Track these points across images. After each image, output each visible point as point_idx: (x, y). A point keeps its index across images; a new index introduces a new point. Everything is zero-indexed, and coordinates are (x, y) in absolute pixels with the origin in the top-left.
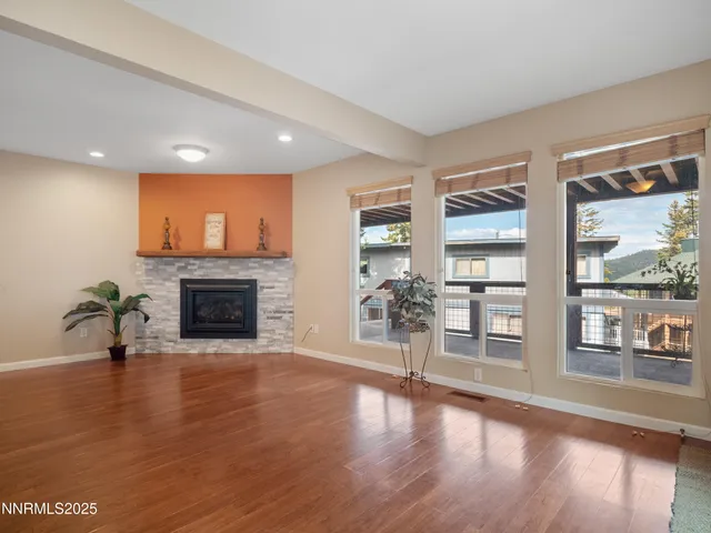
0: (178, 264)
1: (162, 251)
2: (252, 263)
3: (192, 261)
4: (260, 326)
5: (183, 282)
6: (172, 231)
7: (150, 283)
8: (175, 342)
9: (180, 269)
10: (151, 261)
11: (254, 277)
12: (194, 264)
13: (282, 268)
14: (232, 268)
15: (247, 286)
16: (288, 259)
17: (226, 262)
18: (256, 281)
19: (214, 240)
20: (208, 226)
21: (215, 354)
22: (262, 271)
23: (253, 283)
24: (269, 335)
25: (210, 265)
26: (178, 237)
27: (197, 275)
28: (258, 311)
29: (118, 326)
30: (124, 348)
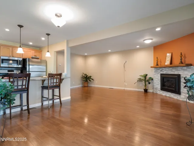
0: (160, 70)
1: (157, 66)
2: (179, 68)
3: (163, 68)
4: (181, 91)
5: (161, 74)
6: (159, 61)
7: (155, 74)
8: (160, 91)
9: (161, 71)
10: (155, 69)
11: (180, 73)
12: (163, 69)
13: (190, 70)
14: (173, 70)
15: (177, 76)
16: (192, 67)
17: (171, 68)
18: (180, 75)
19: (168, 63)
20: (167, 58)
21: (169, 97)
22: (182, 71)
23: (179, 76)
24: (185, 95)
25: (167, 69)
26: (161, 62)
27: (164, 72)
28: (181, 85)
29: (145, 84)
30: (147, 90)
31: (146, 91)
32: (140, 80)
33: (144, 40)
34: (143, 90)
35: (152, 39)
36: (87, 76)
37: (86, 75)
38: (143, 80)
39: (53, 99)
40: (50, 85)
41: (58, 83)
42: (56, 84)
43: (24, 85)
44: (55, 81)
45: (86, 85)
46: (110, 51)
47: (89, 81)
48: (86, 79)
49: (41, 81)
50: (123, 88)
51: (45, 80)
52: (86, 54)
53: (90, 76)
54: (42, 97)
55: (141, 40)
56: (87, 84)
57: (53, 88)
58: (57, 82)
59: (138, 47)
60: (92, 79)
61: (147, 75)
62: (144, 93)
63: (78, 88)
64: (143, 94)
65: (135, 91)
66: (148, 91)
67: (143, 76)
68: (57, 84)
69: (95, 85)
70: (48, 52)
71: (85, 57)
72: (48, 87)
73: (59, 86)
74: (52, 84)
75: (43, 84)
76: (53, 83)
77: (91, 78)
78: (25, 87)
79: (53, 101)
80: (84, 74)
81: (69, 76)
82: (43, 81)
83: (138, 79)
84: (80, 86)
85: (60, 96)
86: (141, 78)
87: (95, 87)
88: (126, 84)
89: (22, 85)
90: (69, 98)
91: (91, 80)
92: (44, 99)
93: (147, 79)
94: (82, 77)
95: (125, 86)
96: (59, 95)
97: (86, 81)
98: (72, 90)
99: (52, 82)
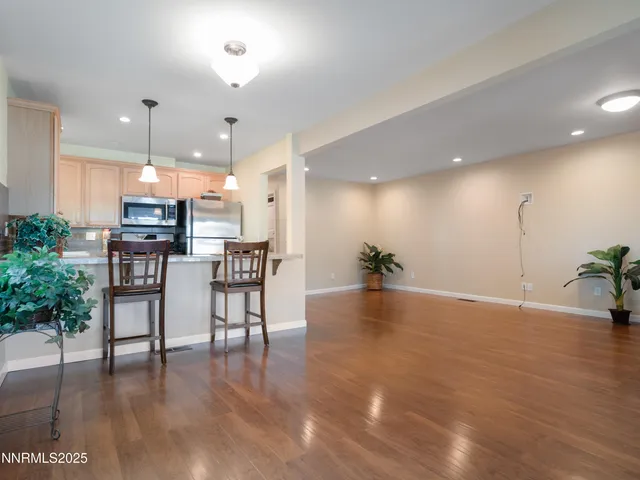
29: (619, 290)
30: (628, 313)
31: (621, 317)
32: (591, 271)
33: (600, 102)
34: (608, 315)
36: (378, 254)
37: (373, 249)
38: (605, 271)
39: (246, 325)
40: (230, 279)
41: (257, 272)
42: (250, 276)
43: (151, 276)
44: (246, 266)
45: (375, 285)
46: (457, 160)
47: (384, 271)
48: (377, 263)
49: (211, 265)
50: (517, 303)
51: (219, 262)
52: (374, 178)
53: (390, 255)
54: (214, 316)
55: (587, 103)
56: (380, 280)
57: (247, 289)
58: (255, 268)
59: (577, 133)
60: (398, 265)
61: (625, 250)
62: (614, 328)
63: (350, 294)
64: (608, 332)
65: (570, 318)
66: (632, 318)
67: (604, 255)
68: (254, 275)
69: (408, 284)
70: (231, 174)
71: (374, 189)
72: (224, 285)
73: (259, 284)
74: (237, 276)
75: (215, 277)
76: (242, 272)
77: (392, 262)
78: (155, 280)
79: (248, 332)
80: (368, 246)
81: (302, 251)
82: (216, 265)
83: (583, 266)
84: (357, 286)
85: (262, 316)
86: (597, 261)
87: (405, 293)
88: (529, 286)
89: (146, 276)
90: (303, 324)
91: (392, 266)
92: (218, 322)
93: (627, 266)
94: (362, 257)
95: (525, 294)
96: (259, 313)
97: (377, 270)
99: (237, 269)
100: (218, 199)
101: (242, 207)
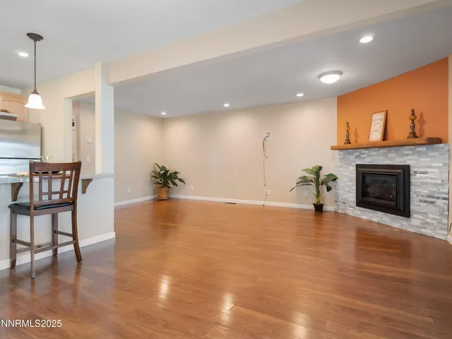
0: (355, 154)
1: (348, 145)
2: (405, 150)
3: (363, 151)
4: (412, 207)
5: (358, 166)
6: (352, 131)
7: (341, 166)
8: (354, 208)
9: (358, 157)
10: (342, 153)
11: (407, 163)
12: (364, 154)
13: (436, 154)
14: (390, 155)
15: (399, 171)
16: (442, 145)
17: (385, 150)
18: (409, 166)
19: (376, 135)
20: (373, 124)
21: (378, 223)
22: (416, 157)
23: (406, 170)
24: (422, 217)
25: (375, 153)
26: (356, 135)
27: (367, 161)
28: (411, 193)
29: (318, 192)
30: (322, 205)
31: (319, 208)
32: (304, 181)
33: (320, 76)
34: (312, 207)
35: (340, 73)
36: (166, 172)
37: (163, 168)
38: (312, 181)
39: (54, 244)
40: (36, 199)
41: (68, 192)
42: (61, 197)
44: (56, 186)
45: (164, 196)
46: (226, 105)
47: (171, 185)
48: (165, 179)
49: (9, 188)
50: (261, 203)
51: (21, 184)
52: (164, 113)
53: (176, 173)
54: (14, 240)
55: (314, 75)
56: (168, 192)
57: (54, 210)
58: (66, 188)
59: (300, 95)
60: (181, 180)
61: (320, 168)
62: (316, 215)
63: (143, 205)
64: (312, 217)
65: (292, 211)
66: (325, 208)
67: (311, 171)
68: (65, 196)
69: (187, 194)
70: (35, 92)
71: (162, 122)
72: (29, 208)
73: (70, 204)
74: (45, 198)
75: (15, 198)
76: (50, 193)
77: (176, 178)
79: (55, 251)
80: (159, 167)
81: (111, 170)
82: (16, 187)
83: (300, 178)
84: (150, 197)
85: (74, 235)
86: (307, 175)
87: (187, 200)
88: (269, 192)
90: (112, 235)
91: (177, 181)
92: (19, 246)
93: (322, 177)
94: (153, 174)
95: (266, 197)
96: (71, 233)
97: (165, 184)
98: (119, 212)
99: (45, 189)
100: (14, 119)
101: (42, 129)
